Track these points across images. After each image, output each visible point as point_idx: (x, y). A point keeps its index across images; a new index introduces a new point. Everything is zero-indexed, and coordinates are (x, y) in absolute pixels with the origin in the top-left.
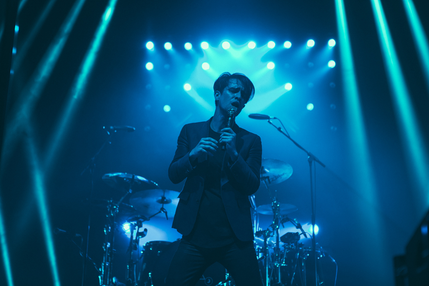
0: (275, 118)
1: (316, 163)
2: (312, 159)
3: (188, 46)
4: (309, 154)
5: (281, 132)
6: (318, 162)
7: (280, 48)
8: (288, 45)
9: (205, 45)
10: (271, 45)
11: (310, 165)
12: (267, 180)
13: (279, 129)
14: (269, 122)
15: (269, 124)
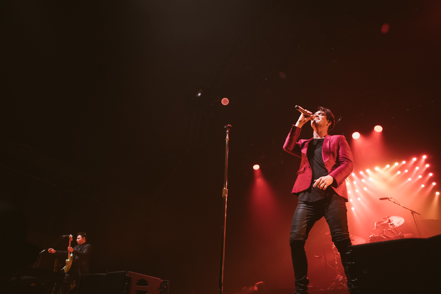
0: (391, 198)
1: (416, 214)
2: (413, 212)
3: (361, 173)
4: (411, 210)
5: (395, 203)
6: (416, 213)
7: (401, 165)
8: (404, 162)
9: (368, 171)
10: (396, 164)
11: (413, 215)
12: (393, 225)
13: (394, 202)
14: (389, 200)
15: (389, 201)
